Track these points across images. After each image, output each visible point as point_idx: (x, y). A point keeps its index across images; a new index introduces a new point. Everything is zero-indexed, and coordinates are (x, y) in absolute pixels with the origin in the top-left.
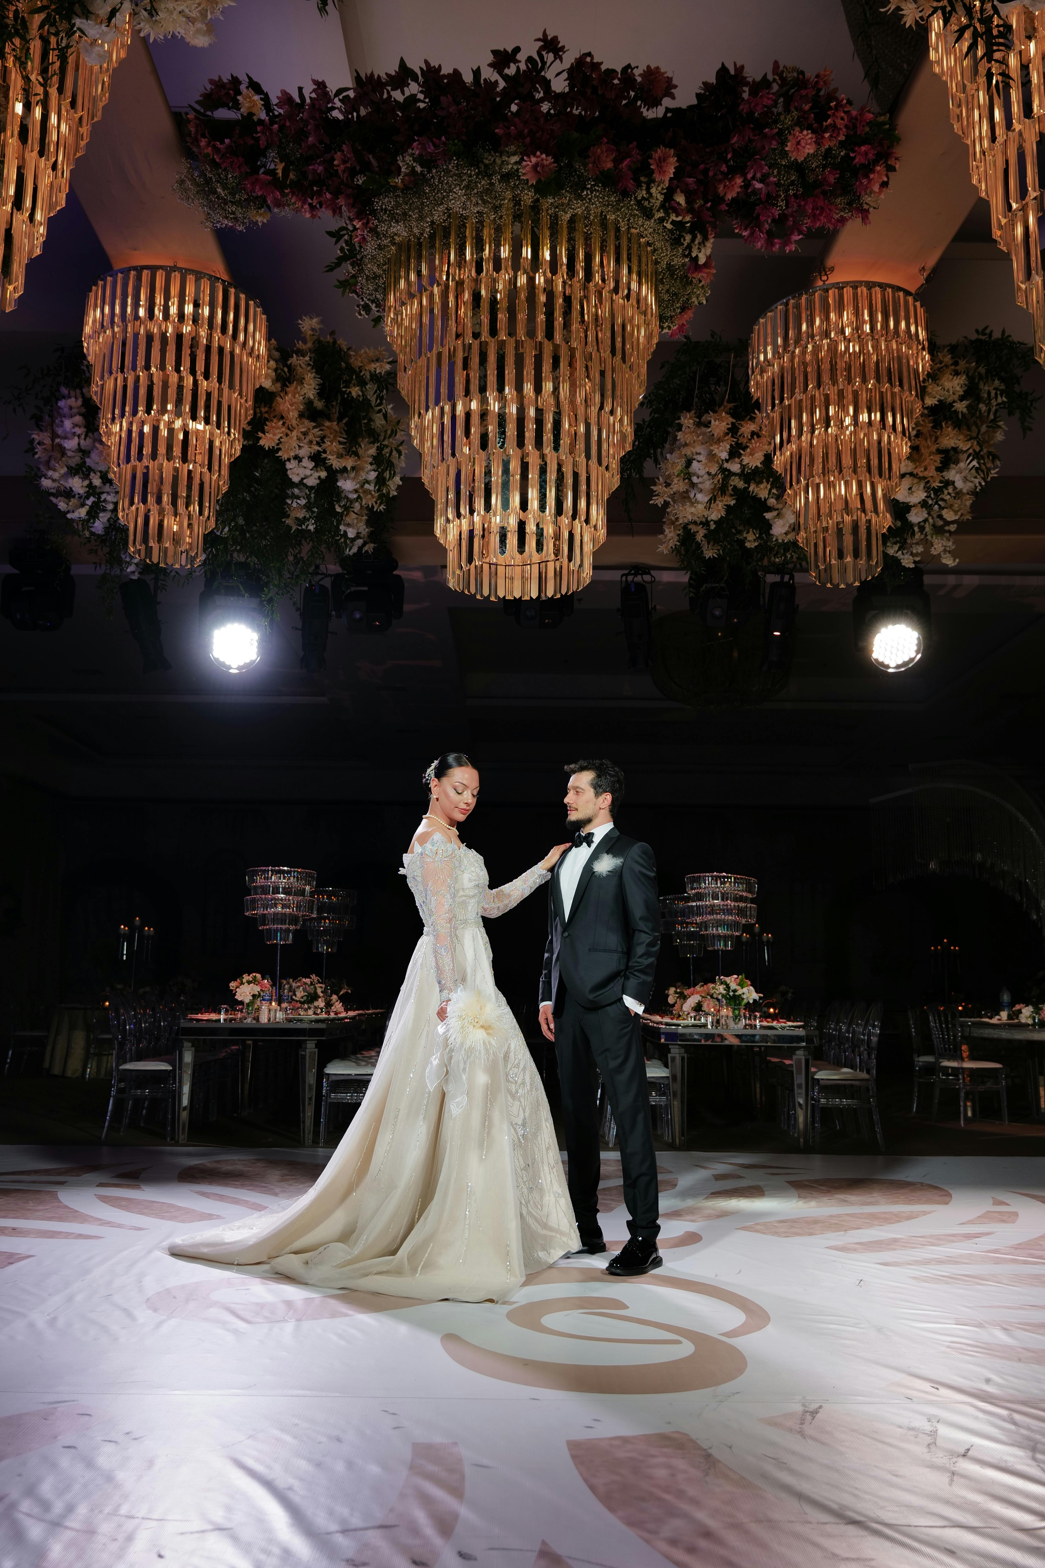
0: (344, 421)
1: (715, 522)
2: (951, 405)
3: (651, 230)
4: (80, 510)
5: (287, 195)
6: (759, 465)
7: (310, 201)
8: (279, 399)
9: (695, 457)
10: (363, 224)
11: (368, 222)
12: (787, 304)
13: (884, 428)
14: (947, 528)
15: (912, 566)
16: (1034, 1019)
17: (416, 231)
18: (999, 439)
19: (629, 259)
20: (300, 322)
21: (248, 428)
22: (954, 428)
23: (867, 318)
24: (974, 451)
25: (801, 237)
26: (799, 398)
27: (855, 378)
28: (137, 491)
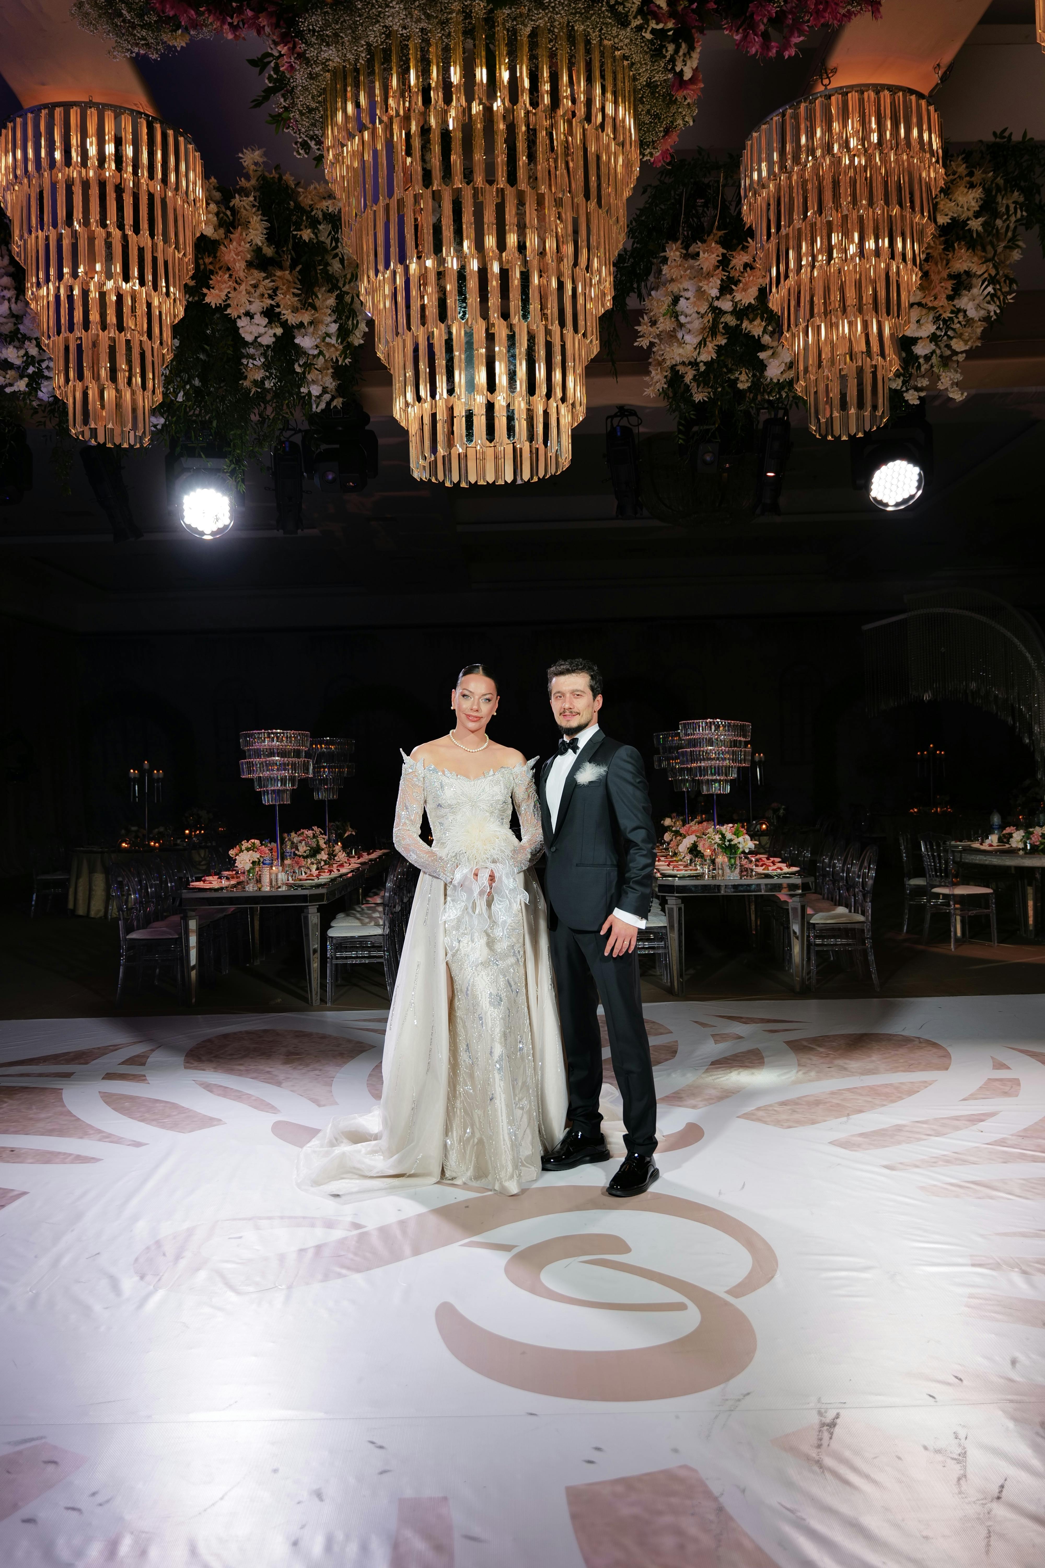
0: (298, 269)
1: (705, 363)
2: (965, 223)
3: (628, 41)
4: (18, 383)
5: (203, 14)
6: (753, 302)
7: (230, 20)
8: (222, 247)
9: (682, 294)
10: (289, 48)
11: (294, 47)
12: (783, 115)
13: (893, 257)
14: (955, 358)
15: (917, 402)
16: (1025, 844)
17: (349, 56)
18: (1016, 258)
19: (603, 77)
20: (240, 155)
21: (192, 283)
22: (968, 250)
23: (874, 126)
24: (990, 275)
25: (802, 38)
26: (797, 226)
27: (861, 201)
28: (71, 365)
